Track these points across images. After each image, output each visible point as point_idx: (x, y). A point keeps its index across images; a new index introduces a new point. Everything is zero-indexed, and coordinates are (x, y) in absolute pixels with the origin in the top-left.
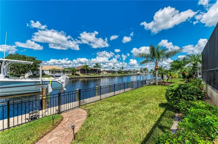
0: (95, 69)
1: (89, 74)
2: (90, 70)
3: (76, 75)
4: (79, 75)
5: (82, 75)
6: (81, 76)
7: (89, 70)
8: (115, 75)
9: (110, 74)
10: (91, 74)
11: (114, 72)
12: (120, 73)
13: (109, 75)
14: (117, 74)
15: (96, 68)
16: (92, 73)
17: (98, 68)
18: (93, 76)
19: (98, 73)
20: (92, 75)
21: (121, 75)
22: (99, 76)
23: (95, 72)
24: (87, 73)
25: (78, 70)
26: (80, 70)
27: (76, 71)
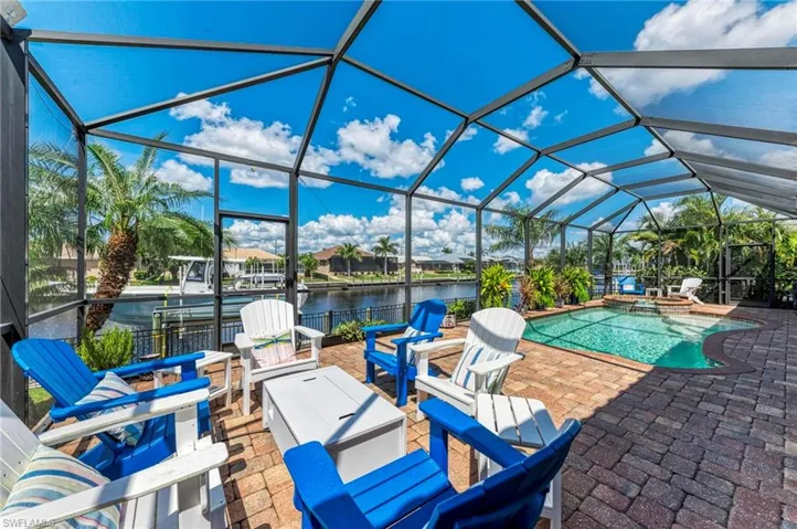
0: (377, 258)
1: (359, 273)
2: (360, 260)
3: (318, 276)
4: (325, 278)
5: (335, 278)
6: (332, 280)
7: (357, 260)
8: (449, 277)
9: (431, 274)
10: (366, 273)
11: (446, 266)
12: (469, 268)
13: (426, 275)
14: (456, 274)
15: (380, 255)
16: (368, 270)
17: (389, 255)
18: (370, 282)
19: (388, 270)
20: (369, 278)
21: (469, 277)
22: (392, 281)
23: (378, 267)
24: (352, 270)
25: (323, 263)
26: (330, 260)
27: (315, 265)
